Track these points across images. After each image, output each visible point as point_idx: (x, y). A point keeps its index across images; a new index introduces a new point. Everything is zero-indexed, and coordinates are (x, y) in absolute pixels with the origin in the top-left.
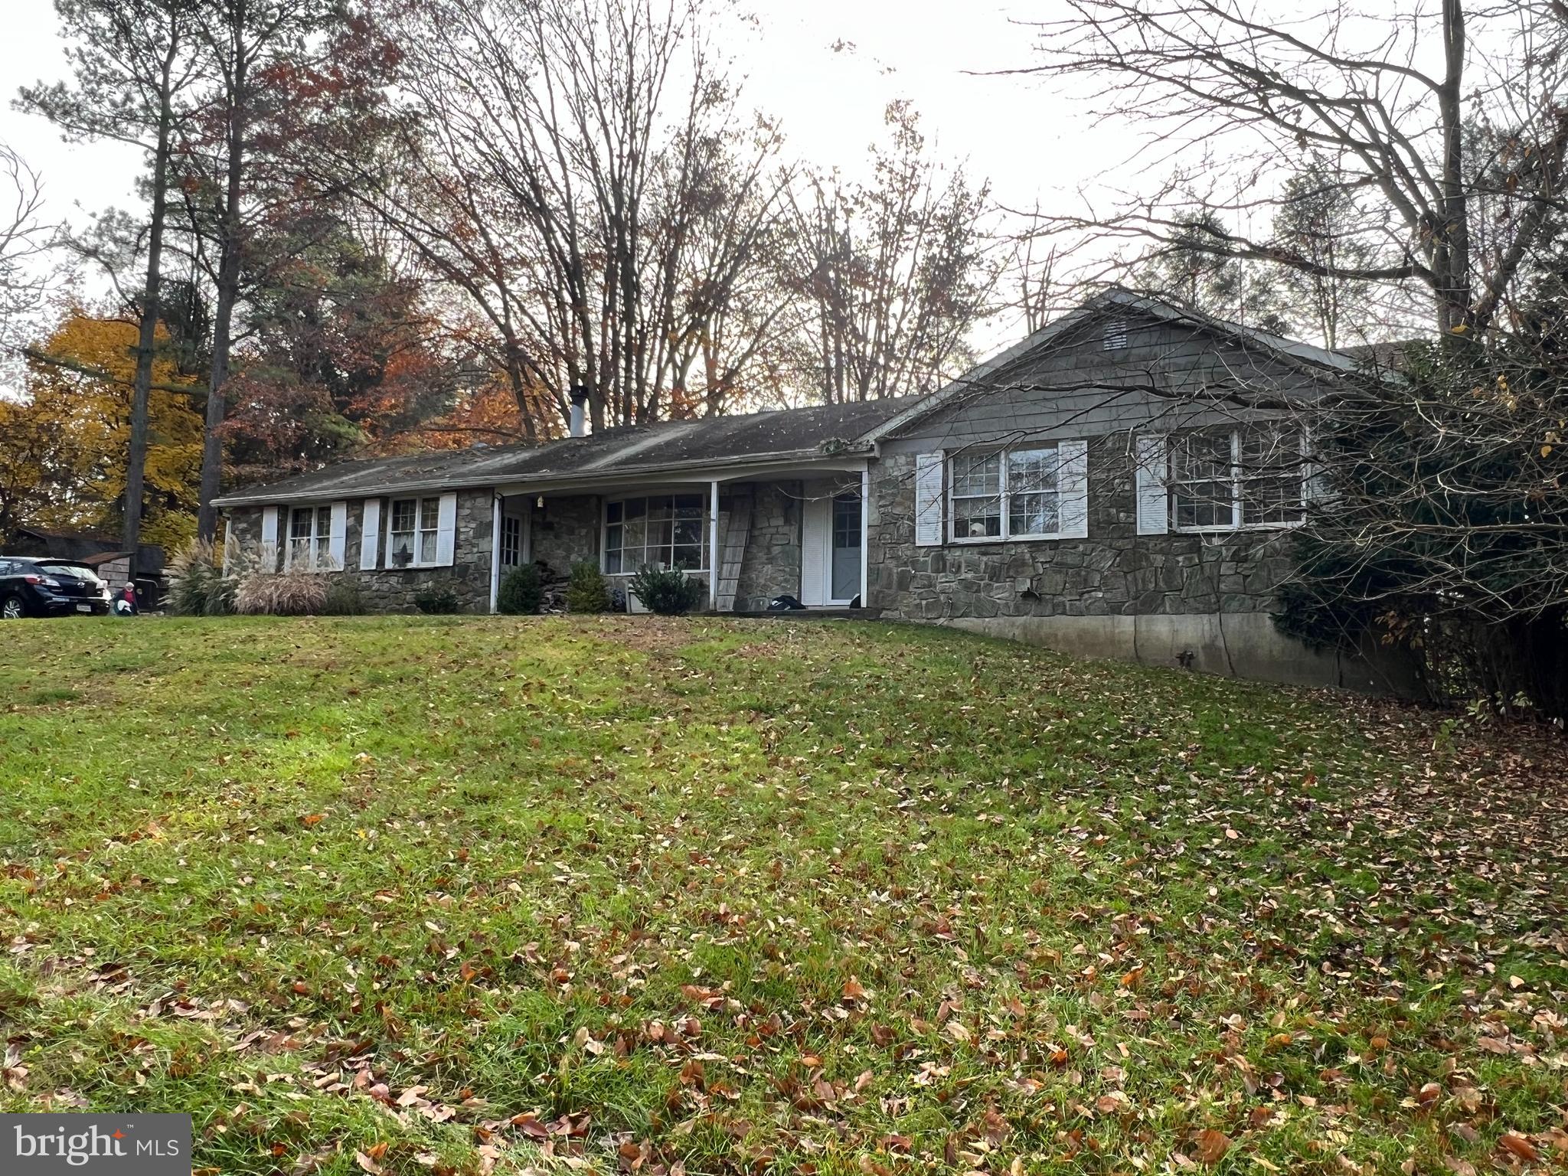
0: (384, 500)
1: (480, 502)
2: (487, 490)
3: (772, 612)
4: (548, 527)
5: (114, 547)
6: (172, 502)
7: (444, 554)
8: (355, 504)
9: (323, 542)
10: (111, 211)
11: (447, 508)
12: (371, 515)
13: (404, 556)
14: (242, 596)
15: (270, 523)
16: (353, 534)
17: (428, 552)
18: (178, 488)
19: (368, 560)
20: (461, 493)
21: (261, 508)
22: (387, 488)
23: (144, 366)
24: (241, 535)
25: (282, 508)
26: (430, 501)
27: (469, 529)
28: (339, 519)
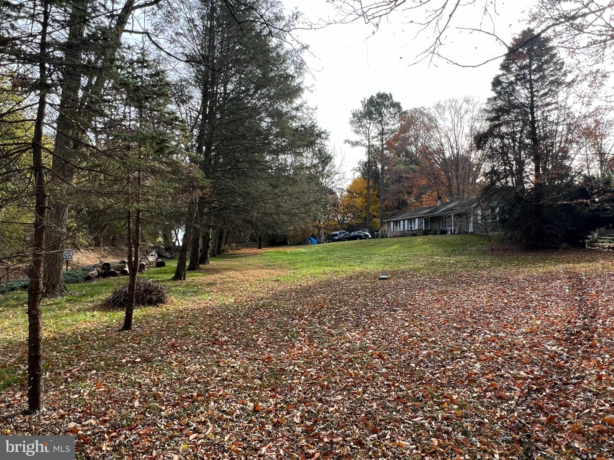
0: (408, 219)
1: (421, 219)
2: (422, 217)
3: (463, 234)
4: (433, 222)
5: (365, 227)
6: (374, 217)
7: (417, 228)
8: (404, 220)
9: (400, 226)
10: (360, 161)
11: (417, 220)
12: (406, 222)
13: (411, 228)
14: (388, 235)
15: (392, 224)
16: (404, 225)
17: (414, 228)
18: (375, 214)
19: (406, 229)
20: (418, 218)
21: (391, 221)
22: (409, 217)
23: (368, 191)
24: (388, 226)
25: (394, 221)
26: (414, 219)
27: (420, 223)
28: (402, 222)
